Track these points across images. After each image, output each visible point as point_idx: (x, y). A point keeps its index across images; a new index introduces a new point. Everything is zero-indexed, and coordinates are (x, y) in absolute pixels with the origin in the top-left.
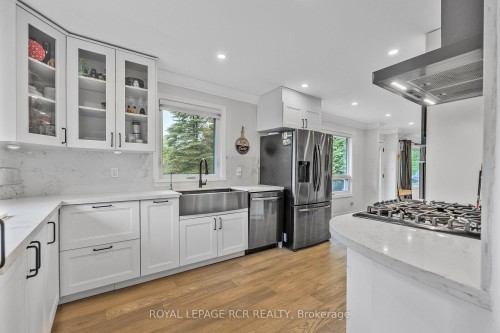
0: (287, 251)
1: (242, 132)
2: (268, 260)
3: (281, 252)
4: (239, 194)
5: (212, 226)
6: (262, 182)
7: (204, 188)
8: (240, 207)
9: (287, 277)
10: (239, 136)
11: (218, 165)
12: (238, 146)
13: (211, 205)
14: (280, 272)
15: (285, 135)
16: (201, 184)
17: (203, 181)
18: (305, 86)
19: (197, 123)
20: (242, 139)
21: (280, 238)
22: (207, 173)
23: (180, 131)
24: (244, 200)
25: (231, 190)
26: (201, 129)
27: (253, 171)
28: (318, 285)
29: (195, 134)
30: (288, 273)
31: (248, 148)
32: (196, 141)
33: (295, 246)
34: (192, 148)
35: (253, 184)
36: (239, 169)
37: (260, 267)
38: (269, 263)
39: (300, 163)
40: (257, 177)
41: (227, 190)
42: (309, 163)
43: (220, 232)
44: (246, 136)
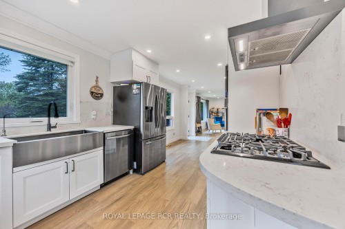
0: (137, 176)
1: (97, 81)
2: (123, 187)
3: (132, 177)
4: (94, 134)
5: (63, 169)
6: (115, 123)
7: (53, 131)
8: (95, 147)
9: (140, 202)
10: (94, 84)
11: (72, 108)
12: (92, 93)
13: (63, 149)
14: (133, 198)
15: (135, 86)
16: (50, 127)
17: (53, 124)
18: (149, 51)
19: (52, 74)
20: (97, 87)
21: (131, 167)
22: (57, 116)
23: (32, 79)
24: (99, 139)
25: (86, 132)
26: (57, 80)
27: (107, 114)
28: (165, 201)
29: (50, 83)
30: (140, 197)
31: (102, 95)
32: (51, 89)
33: (143, 170)
34: (46, 95)
35: (106, 125)
36: (94, 113)
37: (116, 197)
38: (124, 191)
39: (147, 108)
40: (110, 119)
41: (82, 132)
42: (152, 108)
43: (73, 175)
44: (100, 84)
